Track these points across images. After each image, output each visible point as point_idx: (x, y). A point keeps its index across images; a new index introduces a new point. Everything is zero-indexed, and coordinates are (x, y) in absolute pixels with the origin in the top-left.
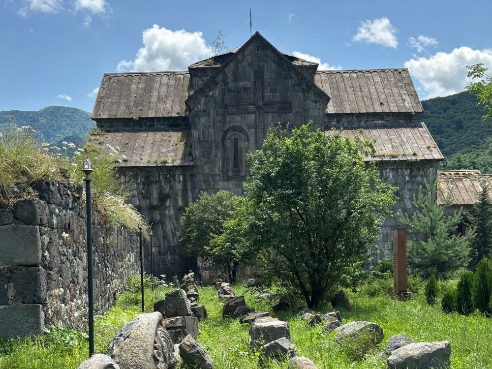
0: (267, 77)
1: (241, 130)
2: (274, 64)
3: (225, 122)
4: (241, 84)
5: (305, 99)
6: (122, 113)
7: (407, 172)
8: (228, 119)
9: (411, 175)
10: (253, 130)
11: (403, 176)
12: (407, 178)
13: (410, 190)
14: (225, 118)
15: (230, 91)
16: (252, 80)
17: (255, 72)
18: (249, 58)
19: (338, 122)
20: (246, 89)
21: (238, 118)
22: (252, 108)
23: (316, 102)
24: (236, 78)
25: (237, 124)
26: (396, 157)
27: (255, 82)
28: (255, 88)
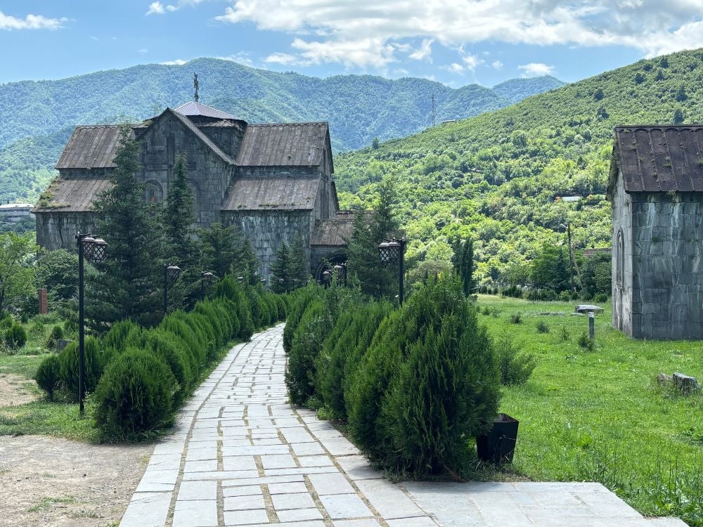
0: (177, 141)
1: (156, 183)
2: (182, 133)
3: (144, 177)
4: (157, 147)
5: (206, 159)
6: (79, 163)
7: (286, 219)
8: (146, 175)
9: (289, 221)
10: (166, 183)
11: (283, 221)
12: (286, 223)
13: (288, 233)
14: (144, 174)
15: (148, 153)
16: (166, 144)
17: (167, 139)
18: (163, 127)
19: (252, 172)
20: (160, 152)
21: (154, 174)
22: (165, 167)
24: (153, 143)
25: (154, 179)
26: (277, 206)
27: (167, 146)
28: (168, 150)
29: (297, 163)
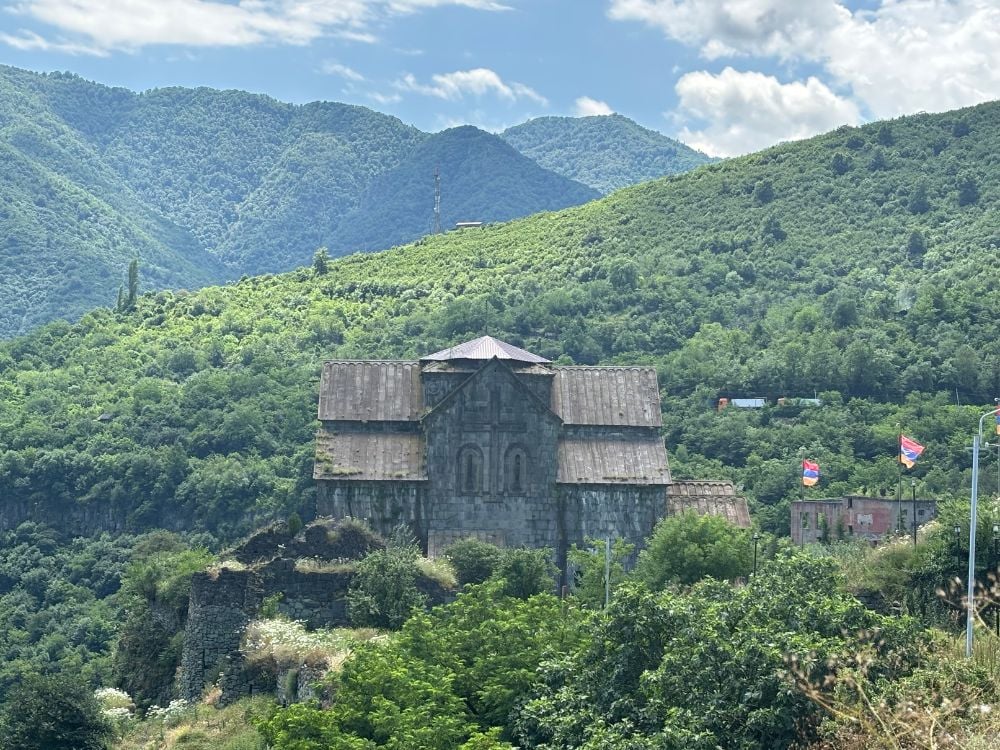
0: (503, 397)
1: (476, 448)
2: (510, 386)
3: (461, 440)
4: (478, 403)
5: (540, 420)
7: (637, 495)
8: (463, 437)
9: (640, 498)
10: (488, 448)
11: (634, 499)
12: (637, 501)
13: (639, 513)
14: (460, 435)
15: (466, 409)
16: (489, 399)
17: (492, 392)
18: (486, 379)
19: (575, 432)
20: (482, 409)
21: (473, 436)
22: (488, 427)
23: (550, 423)
24: (473, 398)
25: (473, 442)
26: (626, 480)
27: (491, 402)
28: (492, 407)
29: (633, 423)
